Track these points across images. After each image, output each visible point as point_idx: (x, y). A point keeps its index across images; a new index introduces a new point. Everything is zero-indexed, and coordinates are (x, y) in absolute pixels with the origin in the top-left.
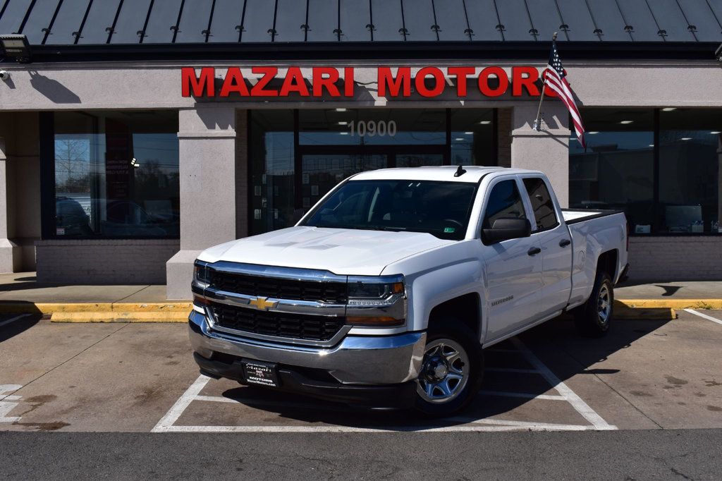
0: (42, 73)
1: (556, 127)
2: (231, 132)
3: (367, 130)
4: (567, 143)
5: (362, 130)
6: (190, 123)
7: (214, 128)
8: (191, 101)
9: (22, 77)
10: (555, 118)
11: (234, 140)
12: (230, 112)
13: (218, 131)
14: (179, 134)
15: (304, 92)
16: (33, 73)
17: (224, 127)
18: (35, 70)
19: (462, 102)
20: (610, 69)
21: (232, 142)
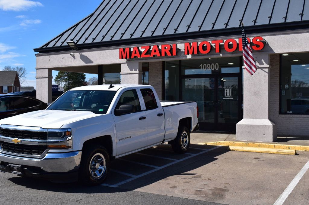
0: (83, 53)
1: (263, 64)
2: (138, 72)
3: (207, 68)
4: (267, 71)
5: (205, 68)
6: (125, 68)
7: (132, 71)
8: (124, 60)
9: (77, 55)
10: (262, 60)
11: (138, 74)
12: (137, 64)
13: (134, 72)
14: (121, 73)
15: (159, 55)
16: (80, 54)
17: (135, 70)
18: (81, 52)
19: (221, 55)
20: (288, 35)
21: (137, 75)
